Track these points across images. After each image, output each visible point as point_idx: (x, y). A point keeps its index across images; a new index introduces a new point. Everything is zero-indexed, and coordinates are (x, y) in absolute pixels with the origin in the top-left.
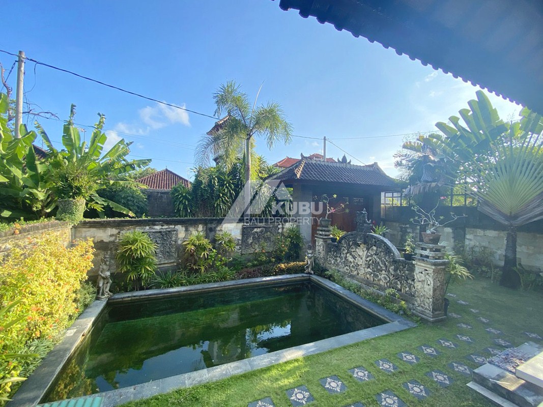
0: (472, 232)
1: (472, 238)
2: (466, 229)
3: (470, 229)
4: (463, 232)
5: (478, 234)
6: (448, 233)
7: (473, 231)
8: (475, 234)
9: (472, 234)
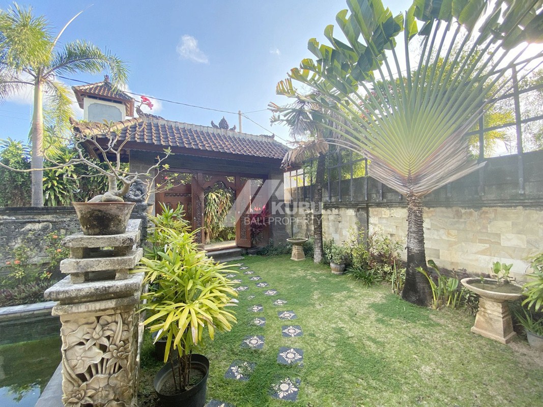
0: (375, 213)
1: (377, 222)
2: (370, 208)
3: (374, 209)
4: (366, 215)
5: (383, 216)
6: (351, 216)
7: (378, 211)
8: (380, 216)
9: (377, 215)
